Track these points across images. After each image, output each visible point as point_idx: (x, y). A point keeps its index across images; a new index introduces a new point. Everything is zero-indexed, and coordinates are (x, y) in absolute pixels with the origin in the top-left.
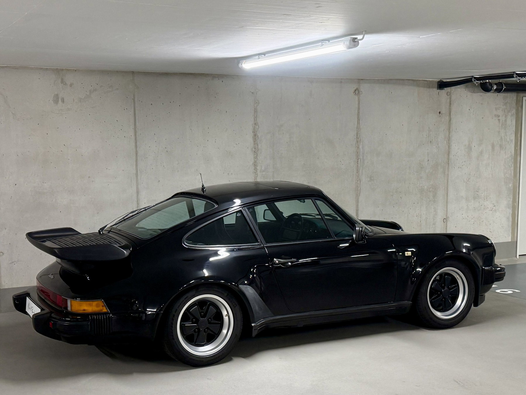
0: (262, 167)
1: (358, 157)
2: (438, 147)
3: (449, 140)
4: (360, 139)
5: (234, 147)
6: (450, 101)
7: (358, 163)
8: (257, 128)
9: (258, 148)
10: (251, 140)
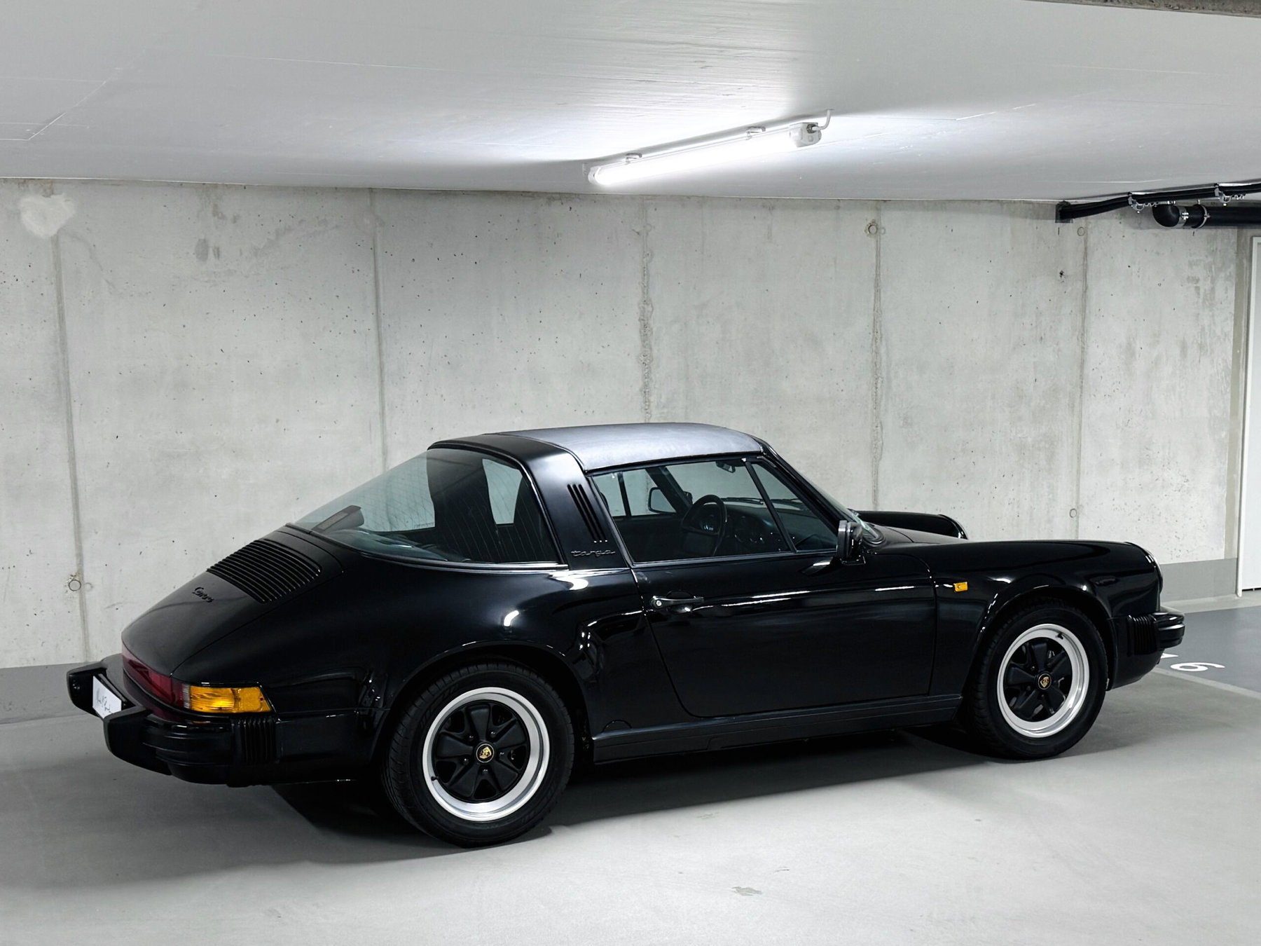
0: (661, 397)
1: (876, 374)
2: (1059, 350)
3: (1083, 335)
4: (881, 334)
5: (599, 353)
6: (1086, 249)
7: (876, 388)
8: (648, 311)
9: (651, 356)
10: (635, 337)
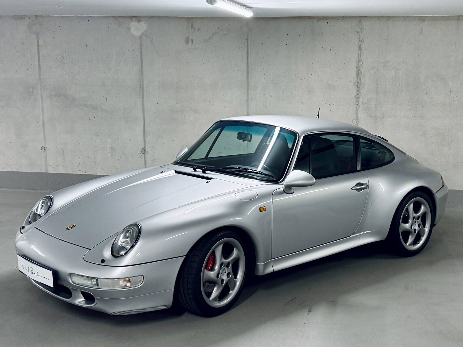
0: (364, 100)
5: (337, 81)
8: (360, 64)
9: (361, 82)
10: (354, 75)
